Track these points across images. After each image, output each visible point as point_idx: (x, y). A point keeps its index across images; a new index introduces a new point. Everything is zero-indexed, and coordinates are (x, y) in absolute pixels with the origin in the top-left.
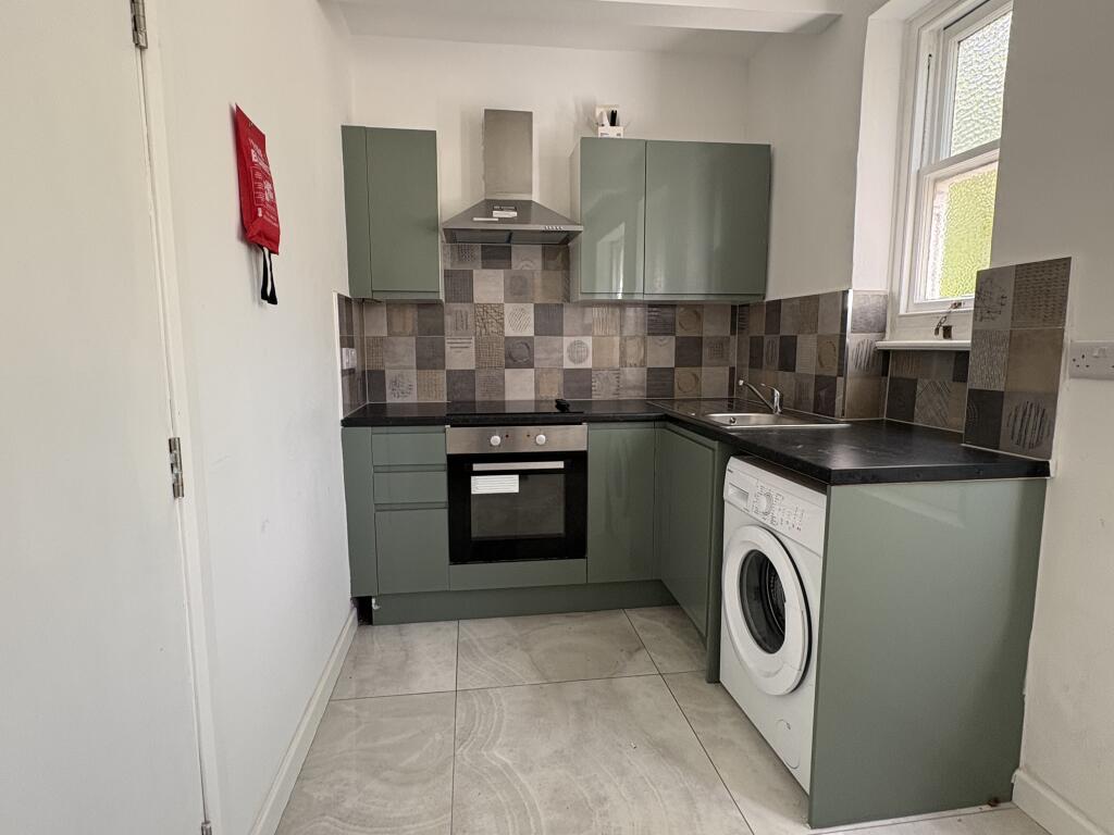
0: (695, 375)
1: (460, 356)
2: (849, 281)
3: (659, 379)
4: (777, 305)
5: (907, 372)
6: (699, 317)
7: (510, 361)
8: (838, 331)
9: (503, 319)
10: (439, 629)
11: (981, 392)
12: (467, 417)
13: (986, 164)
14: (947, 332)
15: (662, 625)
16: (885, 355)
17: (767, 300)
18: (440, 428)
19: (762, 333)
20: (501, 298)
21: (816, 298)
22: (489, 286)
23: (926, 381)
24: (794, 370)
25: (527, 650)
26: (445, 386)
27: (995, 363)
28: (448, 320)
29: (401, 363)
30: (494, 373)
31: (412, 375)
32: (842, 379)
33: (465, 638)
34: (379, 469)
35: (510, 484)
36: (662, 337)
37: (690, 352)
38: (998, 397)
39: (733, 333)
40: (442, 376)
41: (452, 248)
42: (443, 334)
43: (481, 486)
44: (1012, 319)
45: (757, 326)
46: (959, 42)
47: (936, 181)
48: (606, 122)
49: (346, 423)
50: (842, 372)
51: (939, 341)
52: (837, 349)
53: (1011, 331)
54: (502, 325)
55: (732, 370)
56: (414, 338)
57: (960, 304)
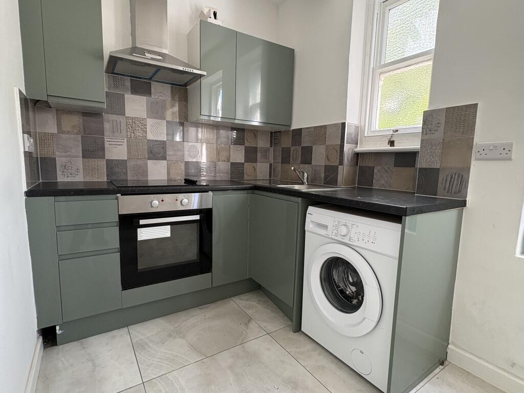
0: (254, 167)
1: (117, 150)
2: (345, 118)
3: (236, 169)
4: (299, 132)
5: (368, 163)
6: (256, 136)
7: (151, 155)
8: (339, 142)
9: (146, 128)
10: (114, 337)
11: (425, 169)
12: (134, 189)
13: (408, 66)
14: (392, 143)
15: (255, 303)
16: (357, 155)
17: (291, 129)
18: (113, 196)
19: (290, 146)
20: (144, 115)
21: (325, 127)
22: (136, 106)
23: (379, 168)
24: (311, 164)
25: (183, 337)
26: (105, 170)
27: (434, 155)
28: (107, 126)
29: (70, 153)
30: (140, 162)
31: (79, 162)
32: (342, 166)
33: (137, 339)
34: (62, 228)
35: (164, 232)
36: (238, 146)
37: (251, 154)
38: (436, 172)
39: (271, 146)
40: (102, 164)
41: (109, 77)
42: (104, 135)
43: (144, 234)
44: (444, 133)
45: (286, 142)
46: (389, 10)
47: (381, 73)
48: (212, 16)
49: (29, 194)
50: (341, 163)
51: (388, 148)
52: (338, 152)
53: (443, 140)
54: (146, 132)
55: (271, 165)
56: (80, 136)
57: (397, 131)
